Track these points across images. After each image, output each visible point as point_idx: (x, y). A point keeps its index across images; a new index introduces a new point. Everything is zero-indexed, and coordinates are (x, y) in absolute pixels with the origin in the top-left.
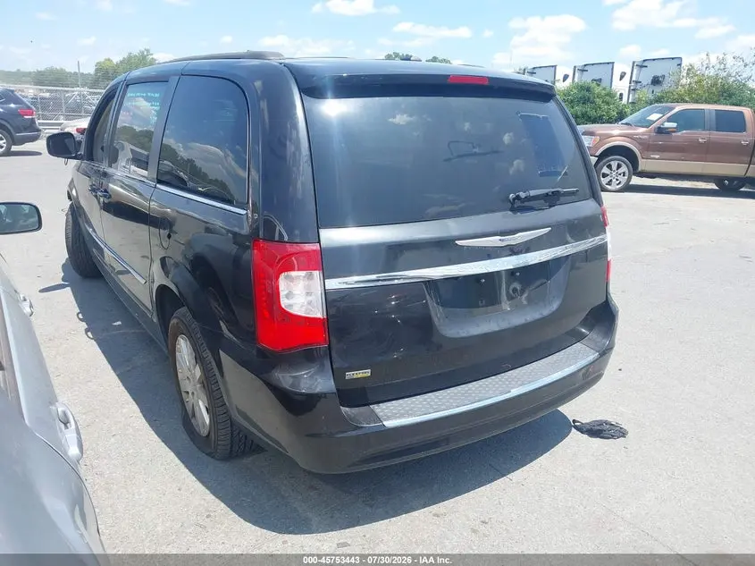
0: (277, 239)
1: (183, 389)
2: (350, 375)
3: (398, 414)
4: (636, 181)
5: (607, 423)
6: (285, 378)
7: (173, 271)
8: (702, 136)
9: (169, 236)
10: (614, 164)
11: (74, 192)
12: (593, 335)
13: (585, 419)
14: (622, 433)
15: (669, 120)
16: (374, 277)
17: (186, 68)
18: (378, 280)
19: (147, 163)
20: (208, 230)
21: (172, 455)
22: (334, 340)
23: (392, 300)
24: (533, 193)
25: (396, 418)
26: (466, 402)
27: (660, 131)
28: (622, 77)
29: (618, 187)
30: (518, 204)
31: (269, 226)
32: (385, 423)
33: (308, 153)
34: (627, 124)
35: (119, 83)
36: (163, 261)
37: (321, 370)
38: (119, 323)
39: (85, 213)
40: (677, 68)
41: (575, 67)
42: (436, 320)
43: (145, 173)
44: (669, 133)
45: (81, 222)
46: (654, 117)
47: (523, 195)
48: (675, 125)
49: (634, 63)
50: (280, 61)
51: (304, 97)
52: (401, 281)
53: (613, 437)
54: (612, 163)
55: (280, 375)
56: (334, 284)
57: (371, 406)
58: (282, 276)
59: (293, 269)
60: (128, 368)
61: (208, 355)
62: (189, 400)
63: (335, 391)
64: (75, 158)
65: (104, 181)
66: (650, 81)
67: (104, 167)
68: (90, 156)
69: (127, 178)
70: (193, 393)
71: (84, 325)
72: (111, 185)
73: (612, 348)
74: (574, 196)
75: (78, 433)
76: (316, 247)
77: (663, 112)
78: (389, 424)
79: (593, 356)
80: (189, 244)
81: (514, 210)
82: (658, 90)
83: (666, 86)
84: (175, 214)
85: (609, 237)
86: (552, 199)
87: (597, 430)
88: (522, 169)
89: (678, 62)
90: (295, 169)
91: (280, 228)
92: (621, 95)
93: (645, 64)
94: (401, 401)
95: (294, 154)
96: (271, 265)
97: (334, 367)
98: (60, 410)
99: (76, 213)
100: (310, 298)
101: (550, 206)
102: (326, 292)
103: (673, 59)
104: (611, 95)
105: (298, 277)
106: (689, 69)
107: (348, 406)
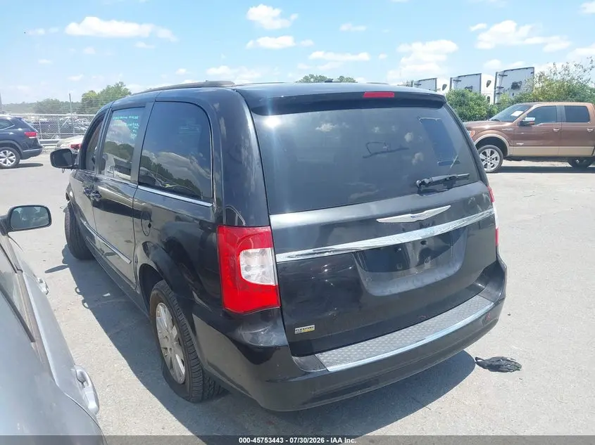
0: (236, 224)
1: (162, 346)
2: (298, 330)
3: (339, 361)
4: (506, 163)
5: (503, 359)
6: (246, 335)
7: (152, 252)
8: (556, 126)
9: (150, 226)
10: (488, 152)
11: (71, 194)
12: (487, 289)
13: (486, 356)
14: (517, 367)
15: (529, 115)
16: (311, 251)
17: (159, 96)
18: (315, 253)
19: (130, 170)
20: (178, 218)
21: (155, 399)
22: (284, 304)
23: (325, 268)
24: (435, 179)
25: (337, 364)
26: (392, 348)
27: (522, 124)
28: (488, 85)
29: (493, 169)
30: (423, 188)
31: (231, 215)
32: (328, 368)
33: (259, 157)
34: (495, 120)
35: (106, 110)
36: (145, 245)
37: (275, 327)
38: (108, 294)
39: (80, 210)
40: (531, 76)
41: (451, 78)
42: (364, 283)
43: (128, 177)
44: (529, 125)
45: (77, 217)
46: (517, 114)
47: (427, 181)
48: (534, 119)
49: (497, 73)
50: (234, 88)
51: (254, 114)
52: (332, 254)
53: (509, 370)
54: (487, 151)
55: (243, 333)
56: (282, 258)
57: (316, 355)
58: (242, 253)
59: (251, 248)
60: (118, 330)
61: (182, 318)
62: (168, 354)
63: (287, 343)
64: (72, 168)
65: (94, 184)
66: (510, 86)
67: (95, 174)
68: (83, 166)
69: (112, 181)
70: (170, 349)
71: (81, 298)
72: (100, 188)
73: (504, 299)
74: (467, 180)
75: (94, 390)
76: (267, 229)
77: (523, 109)
78: (332, 369)
79: (489, 305)
80: (163, 230)
81: (421, 193)
82: (517, 93)
83: (523, 89)
84: (151, 207)
85: (496, 210)
86: (450, 183)
87: (496, 365)
88: (422, 159)
89: (531, 71)
90: (249, 169)
91: (238, 215)
92: (489, 98)
93: (505, 74)
94: (340, 350)
95: (248, 158)
96: (233, 245)
97: (285, 323)
98: (78, 371)
99: (73, 211)
100: (263, 270)
101: (449, 189)
102: (277, 265)
103: (527, 68)
104: (481, 98)
105: (255, 253)
106: (540, 76)
107: (298, 356)
